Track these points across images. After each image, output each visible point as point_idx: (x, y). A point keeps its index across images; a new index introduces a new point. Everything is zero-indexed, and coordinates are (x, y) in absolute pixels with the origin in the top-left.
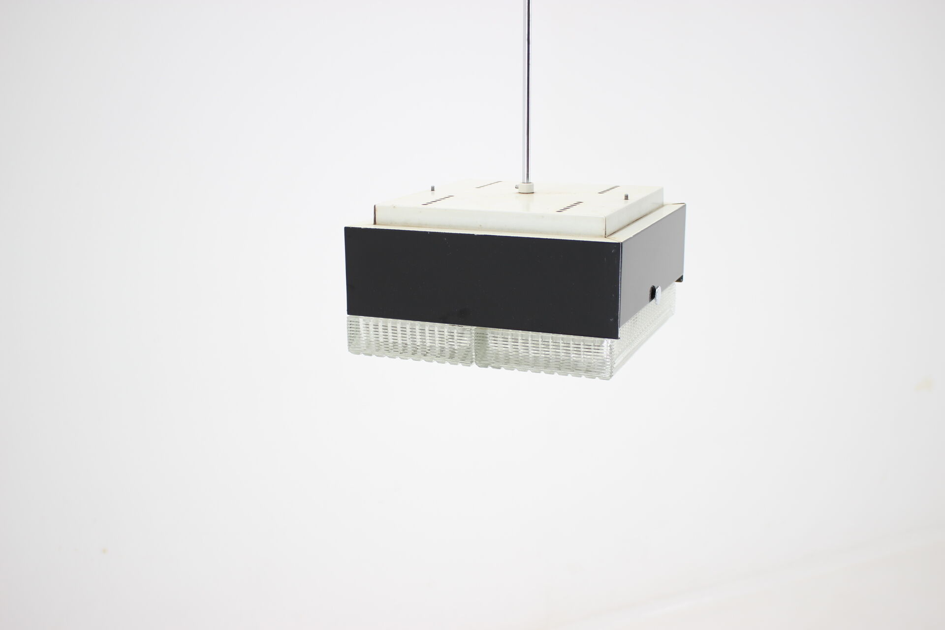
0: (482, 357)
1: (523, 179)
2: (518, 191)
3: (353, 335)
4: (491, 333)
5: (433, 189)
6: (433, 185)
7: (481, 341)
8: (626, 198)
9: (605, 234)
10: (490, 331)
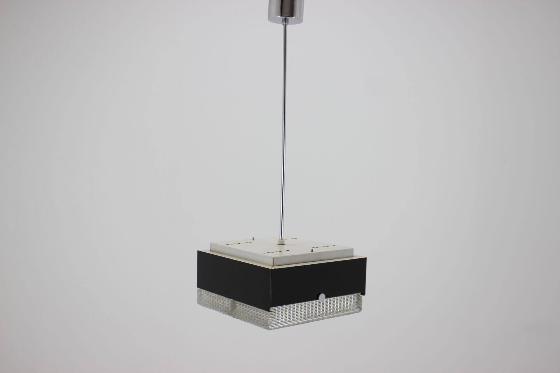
0: (231, 312)
2: (278, 243)
3: (200, 296)
5: (253, 239)
6: (253, 237)
7: (234, 307)
8: (312, 251)
9: (273, 265)
10: (237, 302)
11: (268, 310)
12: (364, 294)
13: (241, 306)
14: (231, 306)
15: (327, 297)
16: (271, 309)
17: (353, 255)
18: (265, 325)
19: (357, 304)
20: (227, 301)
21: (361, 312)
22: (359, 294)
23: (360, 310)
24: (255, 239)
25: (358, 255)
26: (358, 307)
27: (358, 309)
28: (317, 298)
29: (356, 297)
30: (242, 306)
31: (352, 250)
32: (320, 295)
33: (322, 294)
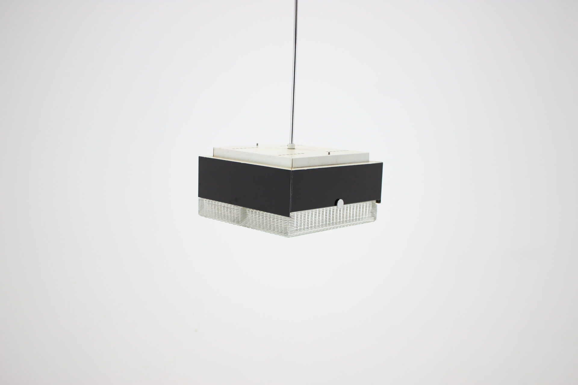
0: (240, 221)
1: (290, 142)
2: (287, 148)
3: (201, 207)
4: (249, 211)
5: (257, 145)
6: (257, 143)
7: (244, 215)
8: (329, 153)
9: (292, 167)
10: (248, 209)
11: (288, 215)
12: (379, 201)
13: (253, 214)
14: (241, 215)
15: (345, 203)
16: (291, 214)
17: (369, 161)
18: (285, 233)
19: (372, 212)
20: (236, 210)
21: (376, 221)
22: (374, 201)
23: (375, 219)
24: (258, 145)
25: (373, 160)
26: (372, 215)
27: (373, 218)
28: (336, 204)
29: (371, 205)
30: (255, 213)
31: (367, 155)
32: (338, 201)
33: (340, 200)
